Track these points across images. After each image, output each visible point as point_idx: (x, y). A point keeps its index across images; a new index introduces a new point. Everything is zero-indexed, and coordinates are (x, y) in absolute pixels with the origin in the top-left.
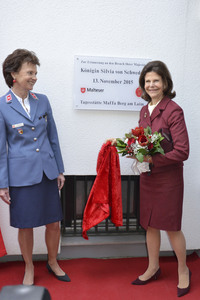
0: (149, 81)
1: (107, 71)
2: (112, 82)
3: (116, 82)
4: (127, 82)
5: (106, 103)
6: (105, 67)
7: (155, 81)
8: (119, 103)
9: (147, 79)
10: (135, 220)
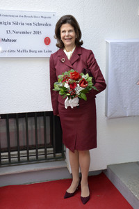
0: (64, 31)
1: (18, 24)
2: (24, 33)
3: (27, 33)
4: (36, 33)
5: (19, 51)
6: (16, 20)
7: (70, 31)
8: (30, 51)
9: (62, 29)
10: (52, 149)
